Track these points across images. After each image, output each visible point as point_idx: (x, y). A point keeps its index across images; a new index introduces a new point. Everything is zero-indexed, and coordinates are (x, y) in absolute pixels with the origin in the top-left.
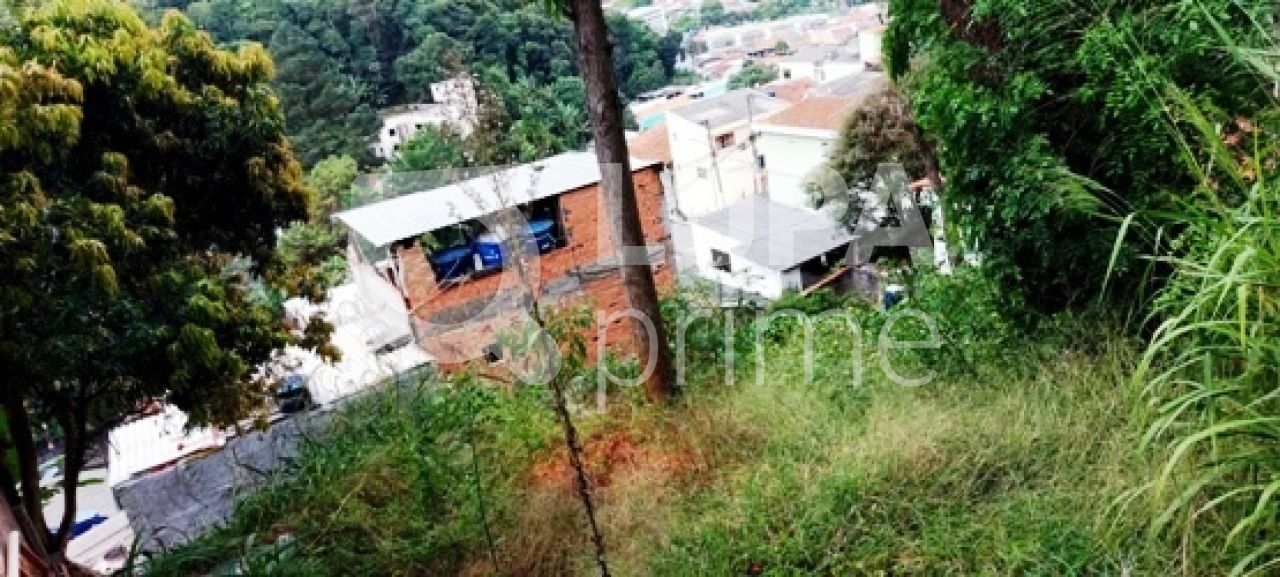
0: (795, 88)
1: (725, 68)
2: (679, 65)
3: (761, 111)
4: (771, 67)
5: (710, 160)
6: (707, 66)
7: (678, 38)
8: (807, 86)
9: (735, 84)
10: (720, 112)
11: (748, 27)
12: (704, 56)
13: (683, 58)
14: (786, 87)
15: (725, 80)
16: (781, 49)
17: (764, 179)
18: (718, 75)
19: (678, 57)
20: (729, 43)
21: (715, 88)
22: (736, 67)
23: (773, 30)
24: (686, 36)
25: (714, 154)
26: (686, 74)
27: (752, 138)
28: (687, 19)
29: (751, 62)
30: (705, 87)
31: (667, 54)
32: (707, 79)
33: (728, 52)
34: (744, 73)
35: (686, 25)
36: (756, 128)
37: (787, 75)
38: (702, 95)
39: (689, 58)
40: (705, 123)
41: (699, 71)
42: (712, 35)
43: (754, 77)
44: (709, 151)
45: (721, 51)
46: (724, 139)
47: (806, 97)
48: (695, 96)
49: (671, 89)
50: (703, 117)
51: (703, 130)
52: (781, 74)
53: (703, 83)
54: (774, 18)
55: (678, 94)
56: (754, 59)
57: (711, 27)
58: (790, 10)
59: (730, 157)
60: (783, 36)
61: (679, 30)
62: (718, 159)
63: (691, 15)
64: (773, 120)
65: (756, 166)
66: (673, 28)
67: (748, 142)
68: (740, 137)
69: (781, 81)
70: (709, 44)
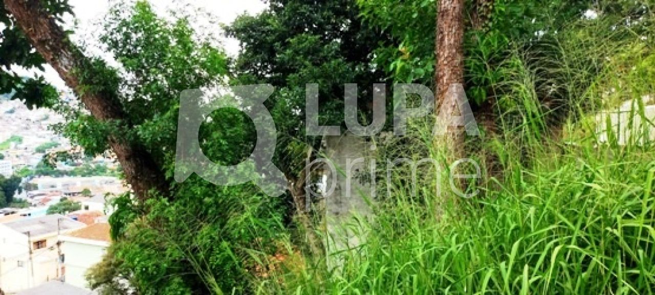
0: (89, 216)
1: (48, 200)
2: (16, 196)
3: (65, 228)
4: (78, 203)
5: (28, 255)
6: (36, 198)
7: (19, 180)
8: (98, 215)
9: (52, 210)
10: (40, 227)
11: (66, 179)
12: (35, 192)
13: (20, 192)
14: (85, 215)
15: (46, 207)
16: (86, 193)
17: (63, 268)
18: (43, 203)
19: (17, 192)
20: (53, 187)
21: (39, 212)
22: (55, 201)
23: (82, 182)
24: (24, 180)
25: (31, 253)
26: (20, 201)
27: (59, 244)
28: (27, 170)
29: (65, 199)
30: (32, 210)
31: (9, 189)
32: (35, 206)
33: (51, 192)
34: (60, 205)
35: (26, 173)
36: (60, 238)
37: (87, 208)
38: (29, 215)
39: (24, 192)
40: (28, 233)
41: (29, 200)
42: (43, 182)
43: (66, 207)
44: (28, 250)
45: (48, 191)
46: (39, 244)
47: (96, 222)
48: (25, 215)
49: (8, 209)
50: (26, 229)
51: (26, 237)
52: (83, 207)
53: (30, 208)
54: (83, 176)
55: (13, 213)
56: (68, 197)
57: (42, 176)
58: (94, 173)
59: (41, 254)
60: (87, 186)
61: (20, 176)
62: (33, 255)
63: (30, 168)
64: (73, 234)
65: (59, 260)
66: (16, 174)
67: (56, 246)
68: (51, 243)
69: (82, 211)
70: (39, 186)
